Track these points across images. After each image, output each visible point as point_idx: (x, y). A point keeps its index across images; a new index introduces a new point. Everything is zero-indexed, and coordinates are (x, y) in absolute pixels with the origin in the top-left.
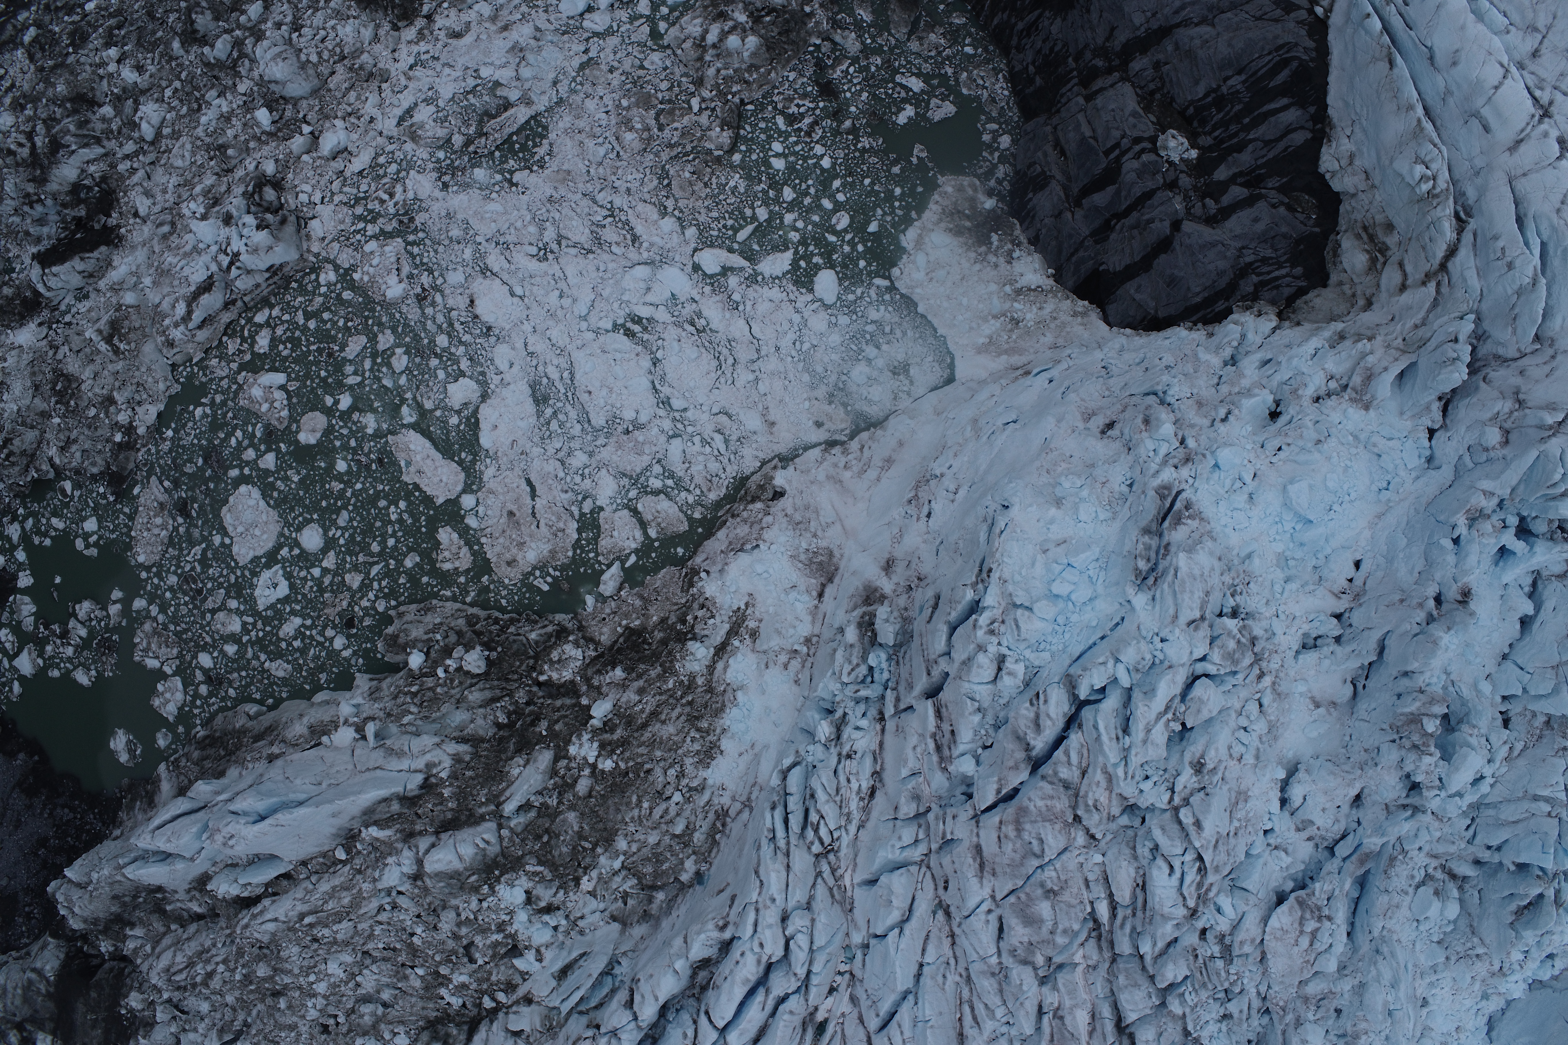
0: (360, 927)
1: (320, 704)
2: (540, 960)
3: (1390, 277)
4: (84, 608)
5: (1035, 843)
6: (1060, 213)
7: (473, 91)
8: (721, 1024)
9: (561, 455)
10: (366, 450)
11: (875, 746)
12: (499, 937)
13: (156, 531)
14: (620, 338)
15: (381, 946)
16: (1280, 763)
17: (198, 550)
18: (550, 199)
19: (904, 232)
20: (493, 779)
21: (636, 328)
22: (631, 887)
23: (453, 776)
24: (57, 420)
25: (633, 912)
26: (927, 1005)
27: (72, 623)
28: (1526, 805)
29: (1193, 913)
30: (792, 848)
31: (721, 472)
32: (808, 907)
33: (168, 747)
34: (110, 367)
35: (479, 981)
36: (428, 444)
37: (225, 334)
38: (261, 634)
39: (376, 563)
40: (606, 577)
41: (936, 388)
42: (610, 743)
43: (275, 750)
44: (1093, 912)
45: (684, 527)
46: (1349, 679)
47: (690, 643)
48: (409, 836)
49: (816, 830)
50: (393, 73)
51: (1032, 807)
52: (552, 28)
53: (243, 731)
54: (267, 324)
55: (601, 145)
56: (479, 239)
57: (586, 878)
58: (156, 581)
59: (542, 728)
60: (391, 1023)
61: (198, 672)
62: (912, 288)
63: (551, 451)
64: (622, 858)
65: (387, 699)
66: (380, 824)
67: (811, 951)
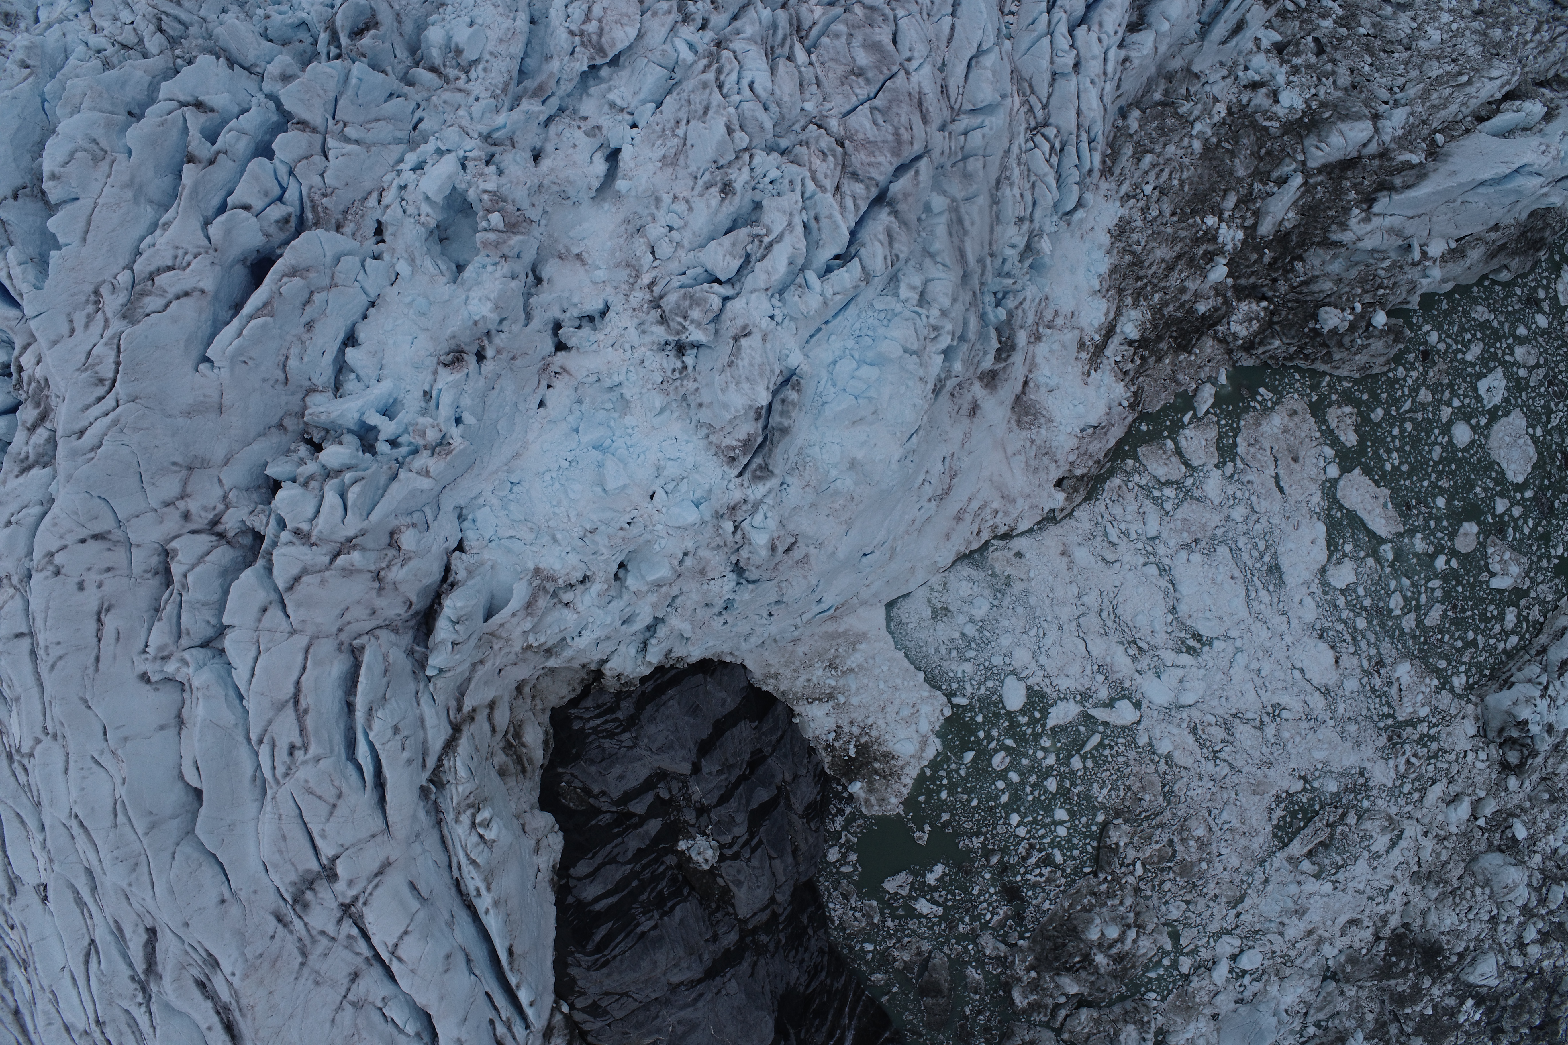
0: (1418, 73)
1: (1450, 280)
2: (1257, 39)
3: (501, 719)
5: (881, 122)
6: (793, 780)
7: (1339, 868)
9: (1255, 518)
11: (999, 229)
12: (1297, 61)
14: (1206, 632)
15: (1397, 55)
16: (623, 196)
18: (1270, 765)
19: (938, 754)
20: (1310, 208)
22: (1183, 105)
23: (1346, 210)
25: (1181, 82)
28: (368, 137)
29: (721, 43)
30: (1074, 132)
31: (1110, 505)
35: (1310, 21)
36: (1371, 525)
37: (1542, 625)
40: (1211, 401)
41: (905, 596)
42: (1209, 241)
43: (1492, 236)
44: (809, 54)
45: (1142, 451)
46: (545, 282)
47: (1137, 337)
48: (1385, 155)
49: (1052, 148)
50: (1407, 881)
52: (1269, 936)
53: (1513, 254)
55: (1226, 822)
56: (1332, 723)
57: (1223, 114)
59: (1268, 255)
62: (931, 697)
63: (1263, 520)
64: (1194, 133)
65: (1403, 282)
66: (1408, 166)
67: (1050, 33)
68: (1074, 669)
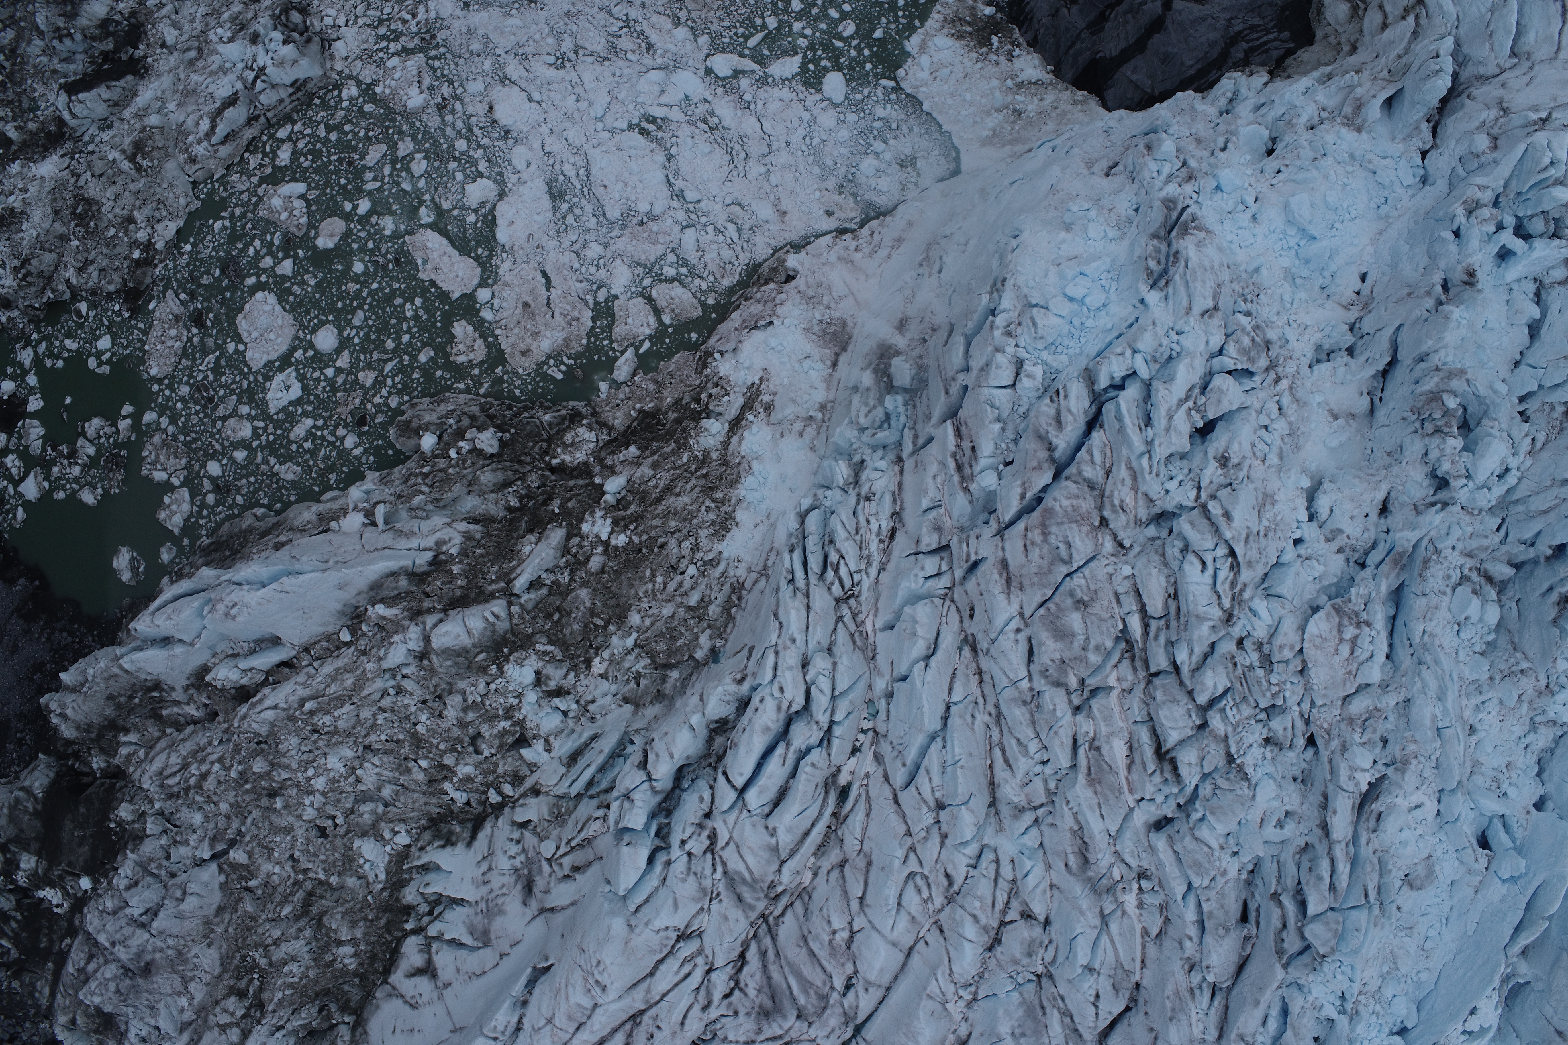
0: (362, 716)
1: (328, 501)
2: (549, 751)
3: (1373, 18)
4: (94, 425)
5: (1062, 547)
6: (1057, 11)
8: (739, 782)
9: (576, 247)
10: (383, 251)
11: (894, 487)
12: (506, 725)
13: (170, 343)
14: (635, 135)
15: (383, 737)
16: (1304, 471)
17: (211, 358)
18: (568, 14)
19: (908, 38)
20: (504, 557)
21: (651, 127)
22: (644, 667)
23: (464, 553)
24: (76, 243)
25: (646, 692)
26: (956, 743)
27: (81, 442)
28: (1555, 491)
29: (1229, 618)
30: (812, 587)
31: (734, 260)
32: (830, 651)
33: (172, 561)
34: (132, 187)
35: (485, 773)
36: (445, 241)
37: (247, 150)
38: (271, 438)
39: (391, 360)
40: (620, 363)
41: (942, 180)
42: (623, 519)
43: (282, 538)
44: (1125, 630)
45: (698, 312)
46: (1365, 391)
47: (704, 421)
48: (416, 614)
49: (836, 571)
51: (1057, 508)
53: (250, 530)
54: (289, 138)
56: (498, 51)
57: (597, 660)
58: (167, 392)
59: (555, 506)
60: (391, 821)
61: (206, 481)
62: (917, 87)
63: (566, 243)
64: (635, 635)
65: (397, 482)
66: (387, 602)
67: (833, 697)
68: (773, 107)
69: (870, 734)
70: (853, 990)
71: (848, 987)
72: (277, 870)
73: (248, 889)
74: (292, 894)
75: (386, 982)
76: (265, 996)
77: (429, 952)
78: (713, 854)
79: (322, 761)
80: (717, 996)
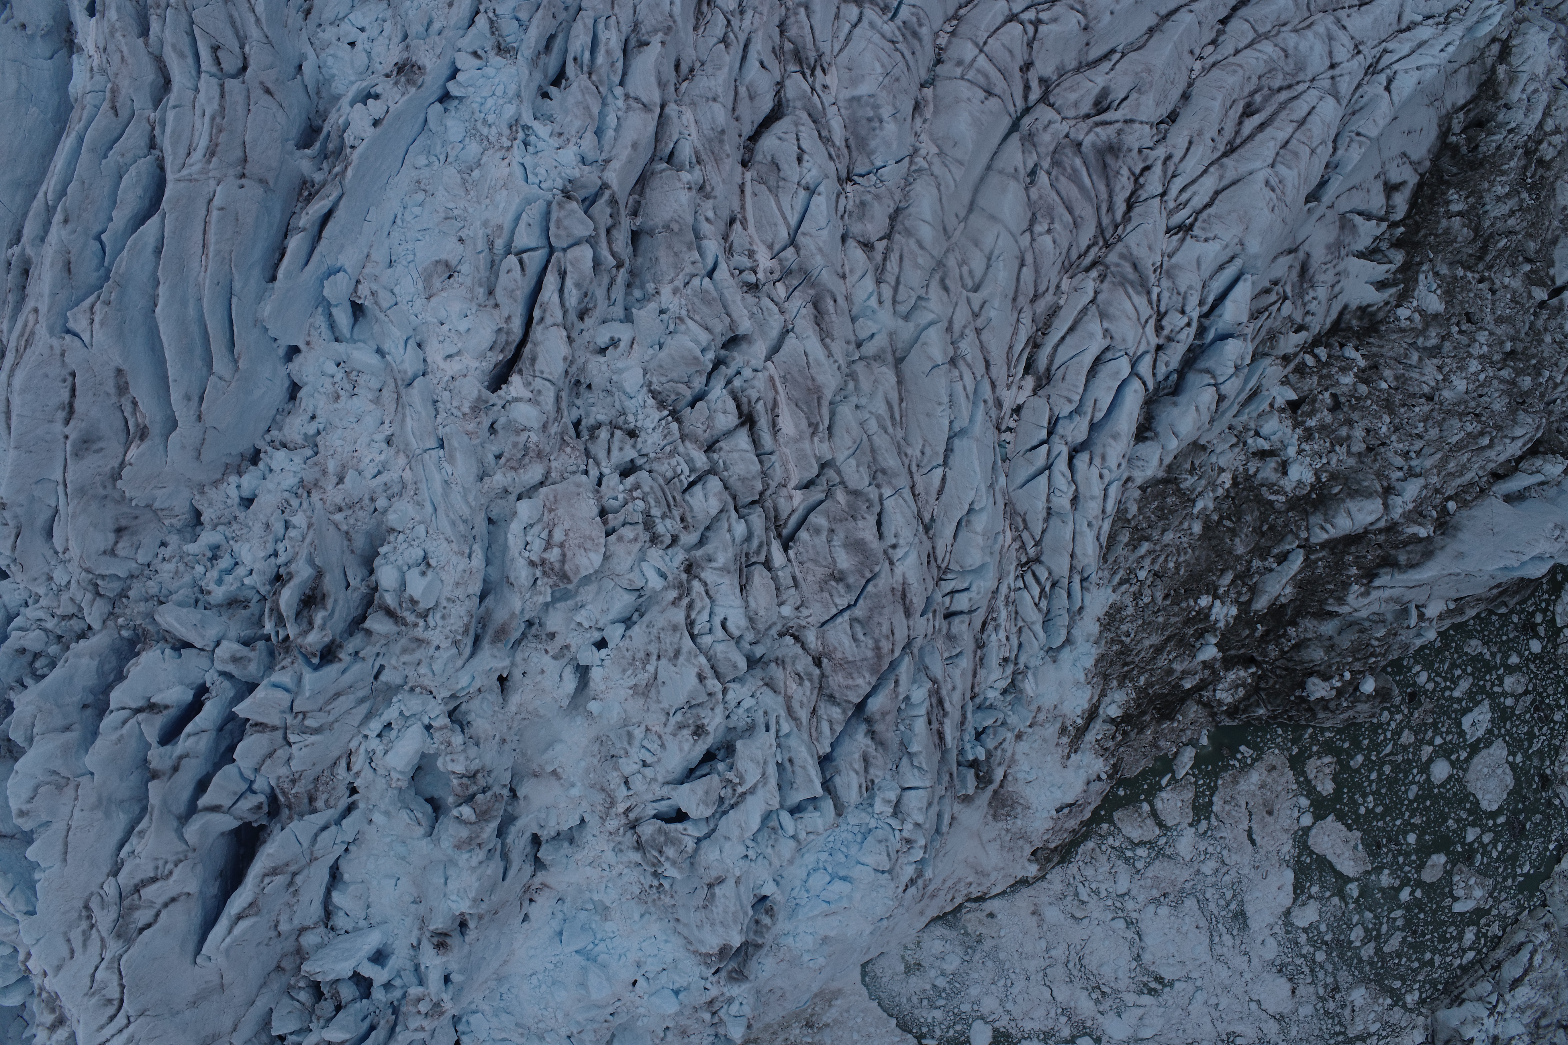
0: (1438, 431)
2: (1272, 401)
5: (860, 636)
8: (1136, 384)
11: (982, 673)
12: (1311, 423)
14: (1167, 976)
15: (1417, 410)
16: (594, 718)
20: (1309, 582)
21: (1153, 985)
22: (1187, 481)
23: (1346, 585)
25: (1186, 456)
29: (691, 569)
30: (1066, 574)
35: (1330, 376)
36: (1338, 867)
39: (1387, 755)
41: (880, 957)
42: (1200, 621)
43: (1494, 592)
44: (786, 550)
45: (1117, 815)
47: (1120, 716)
48: (1392, 529)
49: (1043, 590)
51: (867, 675)
57: (1227, 486)
59: (1259, 630)
60: (1412, 330)
63: (1233, 873)
64: (1195, 511)
65: (1396, 647)
66: (1415, 539)
67: (1049, 467)
68: (1040, 1013)
69: (1003, 428)
70: (1029, 170)
71: (1033, 173)
72: (1507, 281)
73: (1528, 260)
74: (1495, 258)
75: (1422, 176)
76: (1523, 162)
77: (1388, 205)
78: (1158, 311)
79: (1471, 387)
80: (1158, 169)
